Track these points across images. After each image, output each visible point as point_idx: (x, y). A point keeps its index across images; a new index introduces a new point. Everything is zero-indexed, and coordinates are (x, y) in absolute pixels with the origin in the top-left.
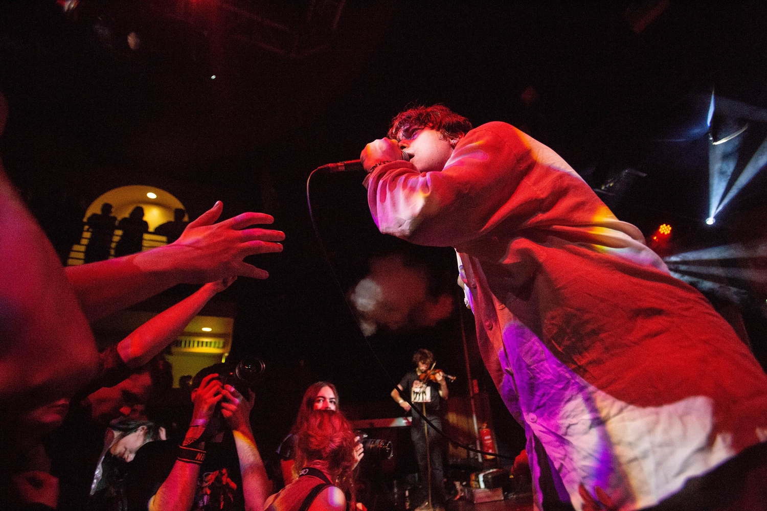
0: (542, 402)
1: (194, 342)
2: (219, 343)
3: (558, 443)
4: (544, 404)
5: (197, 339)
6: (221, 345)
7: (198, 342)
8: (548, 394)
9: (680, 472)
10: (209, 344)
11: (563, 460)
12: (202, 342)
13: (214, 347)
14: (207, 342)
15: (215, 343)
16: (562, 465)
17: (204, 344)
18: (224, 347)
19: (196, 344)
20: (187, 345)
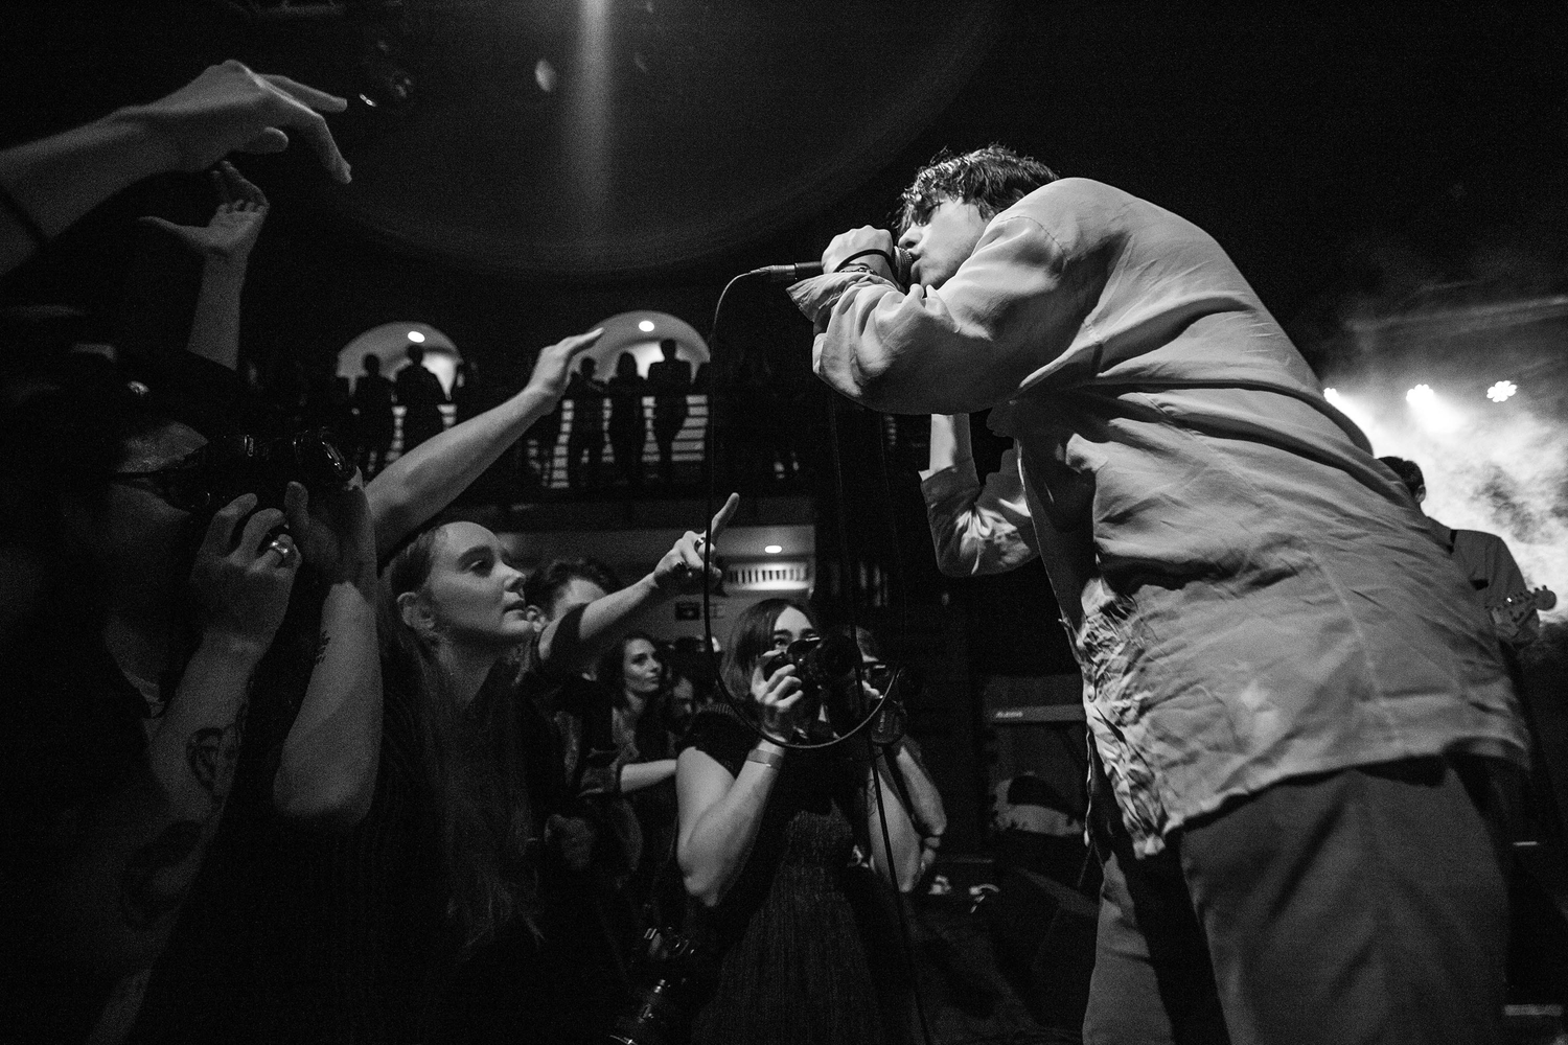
0: (1099, 673)
1: (756, 573)
2: (798, 571)
3: (1113, 738)
4: (1102, 676)
5: (761, 568)
6: (802, 575)
7: (764, 573)
8: (1107, 661)
9: (1224, 788)
10: (781, 575)
11: (1116, 761)
12: (770, 572)
13: (792, 578)
14: (778, 572)
15: (792, 571)
16: (1114, 768)
17: (774, 575)
18: (807, 578)
19: (760, 575)
20: (747, 578)
